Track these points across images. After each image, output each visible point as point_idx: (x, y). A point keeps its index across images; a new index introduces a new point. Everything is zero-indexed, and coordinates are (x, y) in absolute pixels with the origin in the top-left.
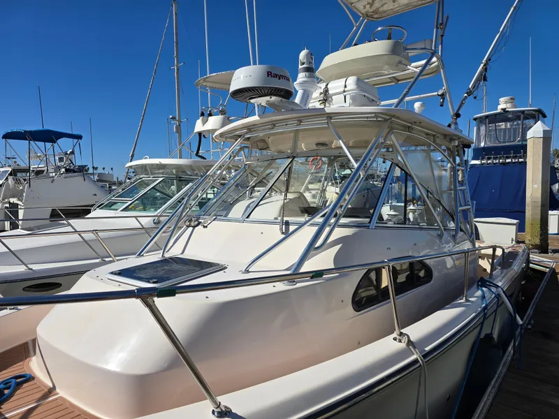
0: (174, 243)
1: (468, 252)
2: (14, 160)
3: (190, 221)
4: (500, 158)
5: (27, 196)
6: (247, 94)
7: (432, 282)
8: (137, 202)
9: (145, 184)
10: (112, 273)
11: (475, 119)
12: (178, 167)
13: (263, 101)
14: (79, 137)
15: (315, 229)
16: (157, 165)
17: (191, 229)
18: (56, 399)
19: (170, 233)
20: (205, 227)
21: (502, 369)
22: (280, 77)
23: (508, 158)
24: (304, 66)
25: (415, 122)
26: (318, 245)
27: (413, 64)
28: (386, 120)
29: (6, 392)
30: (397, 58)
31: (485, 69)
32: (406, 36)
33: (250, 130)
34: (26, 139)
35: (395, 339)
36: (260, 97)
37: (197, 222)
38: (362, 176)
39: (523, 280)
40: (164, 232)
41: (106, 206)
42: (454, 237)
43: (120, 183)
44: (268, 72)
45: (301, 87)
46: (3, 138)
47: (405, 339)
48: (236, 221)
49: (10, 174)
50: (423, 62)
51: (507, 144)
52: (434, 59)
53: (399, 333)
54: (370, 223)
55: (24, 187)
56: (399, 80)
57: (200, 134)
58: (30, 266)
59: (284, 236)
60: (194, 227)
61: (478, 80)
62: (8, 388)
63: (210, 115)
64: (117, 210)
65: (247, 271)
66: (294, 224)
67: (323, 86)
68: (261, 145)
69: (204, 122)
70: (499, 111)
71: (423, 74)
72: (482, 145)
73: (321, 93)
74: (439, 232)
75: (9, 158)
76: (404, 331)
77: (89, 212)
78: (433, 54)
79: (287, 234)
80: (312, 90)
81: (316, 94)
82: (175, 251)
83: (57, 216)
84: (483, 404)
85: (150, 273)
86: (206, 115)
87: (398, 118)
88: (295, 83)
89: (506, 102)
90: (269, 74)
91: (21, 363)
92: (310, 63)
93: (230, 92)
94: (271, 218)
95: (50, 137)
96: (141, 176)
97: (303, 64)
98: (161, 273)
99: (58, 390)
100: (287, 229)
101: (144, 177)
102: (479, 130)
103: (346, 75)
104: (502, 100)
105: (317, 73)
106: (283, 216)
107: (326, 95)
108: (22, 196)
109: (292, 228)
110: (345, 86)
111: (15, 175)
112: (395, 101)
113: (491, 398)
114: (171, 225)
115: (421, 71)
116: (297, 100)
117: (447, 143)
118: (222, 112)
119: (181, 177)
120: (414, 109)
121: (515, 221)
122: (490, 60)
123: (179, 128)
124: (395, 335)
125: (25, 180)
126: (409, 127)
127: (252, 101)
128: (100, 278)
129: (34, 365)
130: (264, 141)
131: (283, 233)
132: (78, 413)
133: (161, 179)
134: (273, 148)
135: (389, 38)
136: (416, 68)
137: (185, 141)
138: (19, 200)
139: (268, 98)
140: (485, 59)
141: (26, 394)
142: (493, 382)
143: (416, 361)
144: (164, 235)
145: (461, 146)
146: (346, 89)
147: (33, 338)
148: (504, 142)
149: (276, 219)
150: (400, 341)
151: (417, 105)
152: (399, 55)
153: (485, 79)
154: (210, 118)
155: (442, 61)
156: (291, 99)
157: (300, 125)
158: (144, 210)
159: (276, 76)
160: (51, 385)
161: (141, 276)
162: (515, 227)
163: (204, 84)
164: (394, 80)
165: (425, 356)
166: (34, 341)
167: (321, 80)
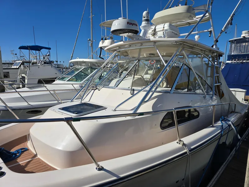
0: (86, 97)
1: (215, 106)
2: (23, 57)
3: (93, 87)
4: (241, 60)
5: (29, 73)
6: (118, 32)
7: (199, 118)
8: (73, 77)
9: (77, 69)
10: (59, 109)
11: (230, 41)
12: (91, 63)
13: (125, 35)
14: (50, 49)
15: (145, 93)
16: (82, 61)
17: (93, 91)
18: (37, 159)
19: (84, 93)
20: (99, 90)
21: (229, 158)
22: (133, 24)
23: (244, 60)
24: (145, 18)
25: (195, 45)
26: (146, 100)
27: (197, 17)
28: (181, 44)
29: (18, 154)
30: (189, 14)
31: (232, 19)
32: (194, 3)
33: (120, 47)
34: (28, 49)
35: (177, 143)
36: (124, 33)
37: (96, 88)
38: (168, 70)
39: (246, 118)
40: (82, 92)
41: (61, 79)
42: (212, 98)
43: (67, 68)
44: (128, 22)
45: (144, 28)
46: (19, 49)
47: (182, 143)
48: (112, 88)
49: (22, 64)
50: (202, 16)
51: (245, 53)
52: (207, 14)
53: (179, 140)
54: (171, 91)
55: (27, 70)
56: (190, 24)
57: (101, 48)
58: (29, 103)
59: (132, 95)
60: (95, 90)
61: (228, 24)
62: (18, 153)
63: (106, 39)
64: (65, 80)
65: (115, 110)
66: (136, 90)
67: (153, 27)
68: (125, 54)
69: (103, 43)
70: (241, 38)
71: (201, 21)
72: (233, 54)
73: (153, 31)
74: (204, 96)
75: (21, 57)
76: (181, 139)
77: (54, 81)
78: (207, 12)
79: (133, 95)
80: (148, 29)
81: (150, 31)
82: (86, 100)
83: (41, 82)
84: (218, 173)
85: (75, 109)
86: (103, 39)
87: (187, 43)
88: (140, 26)
89: (245, 33)
90: (128, 23)
91: (24, 143)
92: (147, 17)
93: (111, 31)
94: (127, 87)
95: (37, 48)
96: (76, 66)
97: (144, 17)
98: (79, 110)
99: (38, 155)
100: (133, 92)
101: (77, 67)
102: (231, 47)
103: (164, 22)
104: (243, 32)
105: (152, 21)
106: (132, 87)
107: (155, 31)
108: (27, 73)
109: (135, 92)
110: (164, 28)
111: (24, 64)
112: (187, 34)
113: (222, 170)
114: (85, 88)
115: (200, 20)
116: (141, 35)
117: (212, 54)
118: (111, 38)
119: (92, 67)
120: (195, 39)
121: (244, 90)
122: (234, 14)
123: (92, 44)
124: (177, 141)
125: (28, 67)
126: (192, 47)
127: (121, 35)
128: (55, 110)
129: (29, 145)
130: (126, 52)
131: (131, 94)
132: (45, 165)
133: (83, 68)
134: (130, 56)
135: (186, 5)
136: (197, 19)
137: (95, 50)
138: (25, 75)
139: (127, 34)
140: (232, 14)
141: (25, 156)
142: (224, 164)
143: (186, 153)
144: (82, 93)
145: (218, 56)
146: (164, 29)
147: (29, 133)
148: (244, 52)
149: (129, 88)
150: (180, 144)
151: (196, 37)
152: (190, 13)
153: (231, 24)
154: (105, 41)
155: (211, 15)
156: (138, 34)
157: (142, 46)
158: (76, 81)
159: (131, 24)
160: (36, 154)
161: (71, 110)
162: (244, 93)
163: (104, 25)
164: (188, 24)
165: (190, 151)
166: (29, 135)
167: (154, 24)
